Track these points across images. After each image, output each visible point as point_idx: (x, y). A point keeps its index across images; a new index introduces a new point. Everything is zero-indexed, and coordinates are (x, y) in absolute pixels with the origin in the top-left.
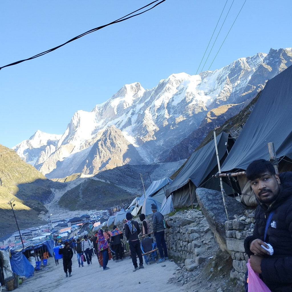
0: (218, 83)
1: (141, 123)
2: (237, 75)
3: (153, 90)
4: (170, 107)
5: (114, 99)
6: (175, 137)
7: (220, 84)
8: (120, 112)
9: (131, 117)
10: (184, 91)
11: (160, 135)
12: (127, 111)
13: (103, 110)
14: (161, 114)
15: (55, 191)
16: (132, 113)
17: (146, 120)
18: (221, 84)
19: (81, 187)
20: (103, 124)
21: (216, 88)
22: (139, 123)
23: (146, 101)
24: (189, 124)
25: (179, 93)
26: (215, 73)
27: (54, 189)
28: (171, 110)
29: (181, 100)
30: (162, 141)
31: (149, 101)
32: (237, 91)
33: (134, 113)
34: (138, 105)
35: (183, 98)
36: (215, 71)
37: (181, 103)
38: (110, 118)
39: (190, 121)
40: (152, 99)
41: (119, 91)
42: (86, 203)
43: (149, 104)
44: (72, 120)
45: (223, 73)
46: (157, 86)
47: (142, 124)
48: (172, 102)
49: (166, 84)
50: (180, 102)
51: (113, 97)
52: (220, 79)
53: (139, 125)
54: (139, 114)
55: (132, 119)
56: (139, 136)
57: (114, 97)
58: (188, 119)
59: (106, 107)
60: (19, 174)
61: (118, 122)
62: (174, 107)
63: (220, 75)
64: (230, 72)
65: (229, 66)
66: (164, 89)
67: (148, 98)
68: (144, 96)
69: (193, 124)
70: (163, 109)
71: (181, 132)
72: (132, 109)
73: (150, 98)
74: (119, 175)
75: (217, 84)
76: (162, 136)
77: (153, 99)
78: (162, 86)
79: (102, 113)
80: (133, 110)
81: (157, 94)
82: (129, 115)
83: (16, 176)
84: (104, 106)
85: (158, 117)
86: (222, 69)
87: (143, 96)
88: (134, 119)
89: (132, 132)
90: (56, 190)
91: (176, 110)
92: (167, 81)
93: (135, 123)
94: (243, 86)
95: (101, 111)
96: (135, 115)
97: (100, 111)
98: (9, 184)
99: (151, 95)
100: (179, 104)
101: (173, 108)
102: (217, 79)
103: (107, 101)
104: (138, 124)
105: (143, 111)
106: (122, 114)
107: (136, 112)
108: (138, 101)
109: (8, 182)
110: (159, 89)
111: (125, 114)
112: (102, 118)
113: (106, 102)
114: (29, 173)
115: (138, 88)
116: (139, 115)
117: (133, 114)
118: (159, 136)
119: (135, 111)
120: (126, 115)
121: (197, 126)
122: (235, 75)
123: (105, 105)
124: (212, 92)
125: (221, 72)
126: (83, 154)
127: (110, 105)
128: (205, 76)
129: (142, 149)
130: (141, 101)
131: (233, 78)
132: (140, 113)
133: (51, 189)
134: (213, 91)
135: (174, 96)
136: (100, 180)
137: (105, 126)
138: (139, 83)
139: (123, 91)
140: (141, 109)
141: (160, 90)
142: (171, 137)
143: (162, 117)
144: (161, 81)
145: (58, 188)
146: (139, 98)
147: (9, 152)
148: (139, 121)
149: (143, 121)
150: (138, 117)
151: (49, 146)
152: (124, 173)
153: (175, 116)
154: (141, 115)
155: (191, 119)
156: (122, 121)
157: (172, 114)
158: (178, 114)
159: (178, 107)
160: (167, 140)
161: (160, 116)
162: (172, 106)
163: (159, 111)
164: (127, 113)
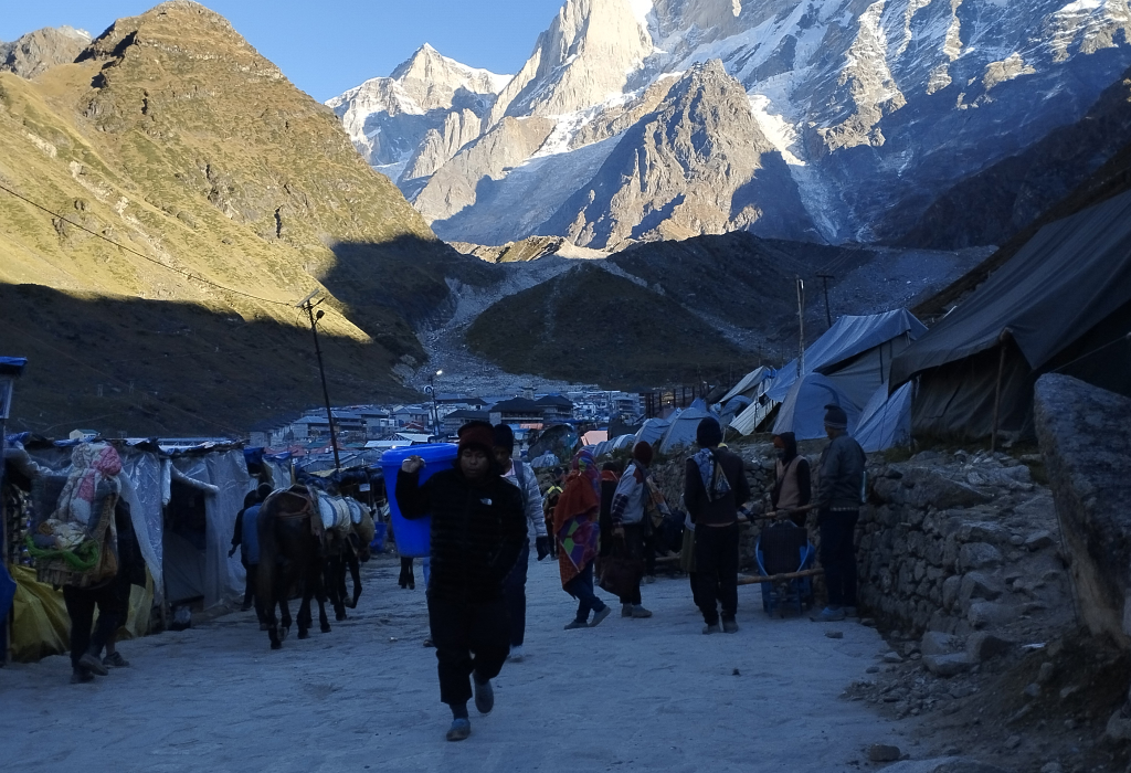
1: (835, 67)
4: (975, 11)
6: (967, 144)
8: (755, 6)
9: (799, 33)
11: (906, 129)
12: (783, 8)
14: (929, 37)
15: (459, 290)
16: (804, 17)
17: (858, 55)
19: (556, 292)
20: (675, 51)
22: (827, 63)
24: (1041, 96)
27: (456, 281)
28: (977, 24)
30: (907, 155)
33: (811, 16)
38: (708, 30)
39: (1050, 85)
42: (565, 353)
44: (557, 18)
47: (837, 72)
53: (823, 72)
54: (834, 26)
55: (800, 43)
56: (815, 120)
58: (1044, 75)
60: (342, 206)
61: (741, 48)
62: (992, 12)
69: (1060, 98)
70: (943, 16)
71: (997, 125)
74: (704, 270)
76: (911, 133)
80: (811, 6)
82: (790, 25)
83: (331, 209)
85: (914, 49)
88: (808, 44)
89: (790, 99)
90: (464, 285)
91: (1000, 25)
93: (809, 63)
96: (813, 29)
98: (303, 234)
101: (986, 18)
104: (820, 68)
105: (851, 15)
106: (763, 18)
107: (824, 14)
109: (301, 229)
111: (774, 18)
112: (676, 26)
114: (375, 206)
116: (831, 30)
117: (806, 22)
118: (899, 135)
119: (817, 11)
120: (776, 23)
121: (1076, 108)
129: (818, 176)
132: (839, 22)
133: (447, 280)
136: (630, 276)
137: (683, 59)
140: (844, 4)
142: (952, 143)
143: (928, 52)
145: (472, 282)
147: (314, 115)
148: (828, 56)
149: (846, 59)
150: (826, 38)
151: (460, 113)
152: (725, 265)
153: (986, 54)
154: (843, 29)
155: (1055, 75)
156: (757, 47)
157: (979, 41)
158: (1003, 45)
159: (1011, 15)
160: (929, 152)
161: (919, 45)
162: (985, 5)
163: (921, 24)
164: (784, 15)
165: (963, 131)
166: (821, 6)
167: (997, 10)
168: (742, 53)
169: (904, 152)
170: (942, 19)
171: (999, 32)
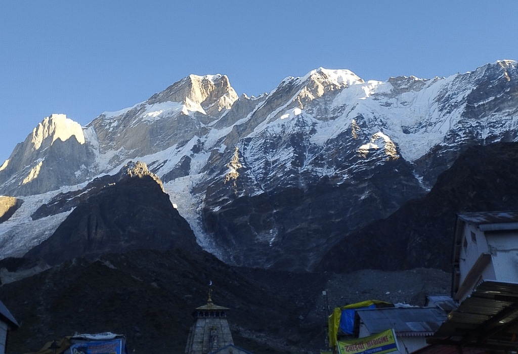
0: (441, 110)
1: (221, 173)
2: (493, 98)
3: (260, 100)
4: (304, 147)
5: (153, 103)
6: (314, 226)
7: (447, 113)
9: (192, 155)
10: (345, 113)
11: (271, 215)
13: (117, 127)
14: (278, 160)
16: (195, 146)
18: (450, 113)
20: (110, 162)
21: (433, 120)
22: (214, 172)
23: (238, 123)
24: (358, 198)
25: (332, 116)
26: (431, 84)
28: (306, 154)
29: (339, 132)
30: (274, 232)
31: (247, 123)
32: (495, 137)
33: (199, 146)
34: (213, 130)
35: (345, 129)
36: (432, 80)
37: (338, 142)
39: (362, 191)
40: (256, 120)
41: (170, 88)
43: (244, 130)
45: (455, 87)
46: (274, 91)
48: (311, 133)
49: (299, 87)
50: (335, 136)
51: (152, 98)
52: (447, 100)
53: (213, 176)
54: (215, 152)
55: (193, 161)
57: (155, 99)
58: (357, 185)
59: (129, 121)
61: (154, 163)
62: (315, 148)
63: (447, 92)
64: (475, 88)
65: (473, 72)
66: (293, 99)
67: (242, 117)
68: (234, 110)
69: (370, 200)
71: (332, 215)
72: (196, 138)
73: (249, 116)
75: (437, 110)
76: (275, 218)
77: (259, 121)
78: (286, 91)
79: (114, 133)
80: (199, 140)
81: (272, 109)
82: (187, 150)
84: (125, 118)
85: (270, 166)
86: (452, 78)
87: (232, 111)
88: (199, 162)
89: (191, 193)
91: (322, 155)
92: (303, 83)
93: (202, 171)
94: (512, 129)
95: (111, 129)
96: (201, 154)
97: (109, 129)
99: (255, 110)
100: (330, 141)
101: (312, 151)
102: (439, 100)
103: (135, 106)
104: (210, 174)
105: (225, 147)
106: (169, 145)
107: (207, 145)
108: (217, 121)
110: (277, 99)
111: (176, 146)
112: (111, 147)
113: (130, 109)
115: (220, 88)
116: (213, 155)
117: (196, 149)
118: (267, 218)
119: (203, 144)
120: (177, 149)
121: (381, 207)
122: (487, 98)
123: (127, 115)
124: (422, 127)
125: (450, 86)
126: (37, 230)
127: (141, 117)
128: (403, 87)
129: (214, 244)
130: (223, 122)
131: (482, 103)
132: (218, 150)
134: (425, 126)
135: (318, 121)
137: (115, 167)
138: (225, 76)
139: (182, 88)
140: (220, 140)
141: (280, 101)
142: (304, 225)
144: (287, 80)
146: (220, 113)
148: (215, 167)
150: (210, 158)
153: (316, 172)
154: (221, 155)
155: (363, 185)
156: (165, 162)
157: (311, 164)
158: (326, 167)
159: (327, 150)
160: (289, 231)
161: (273, 164)
162: (310, 144)
163: (272, 152)
164: (183, 144)
165: (310, 217)
166: (205, 141)
167: (318, 147)
168: (155, 166)
169: (271, 231)
170: (286, 150)
171: (322, 159)
